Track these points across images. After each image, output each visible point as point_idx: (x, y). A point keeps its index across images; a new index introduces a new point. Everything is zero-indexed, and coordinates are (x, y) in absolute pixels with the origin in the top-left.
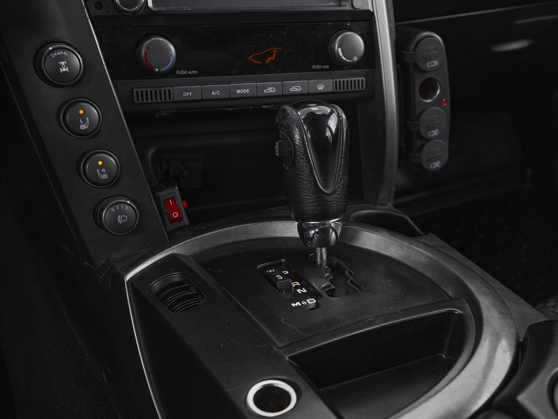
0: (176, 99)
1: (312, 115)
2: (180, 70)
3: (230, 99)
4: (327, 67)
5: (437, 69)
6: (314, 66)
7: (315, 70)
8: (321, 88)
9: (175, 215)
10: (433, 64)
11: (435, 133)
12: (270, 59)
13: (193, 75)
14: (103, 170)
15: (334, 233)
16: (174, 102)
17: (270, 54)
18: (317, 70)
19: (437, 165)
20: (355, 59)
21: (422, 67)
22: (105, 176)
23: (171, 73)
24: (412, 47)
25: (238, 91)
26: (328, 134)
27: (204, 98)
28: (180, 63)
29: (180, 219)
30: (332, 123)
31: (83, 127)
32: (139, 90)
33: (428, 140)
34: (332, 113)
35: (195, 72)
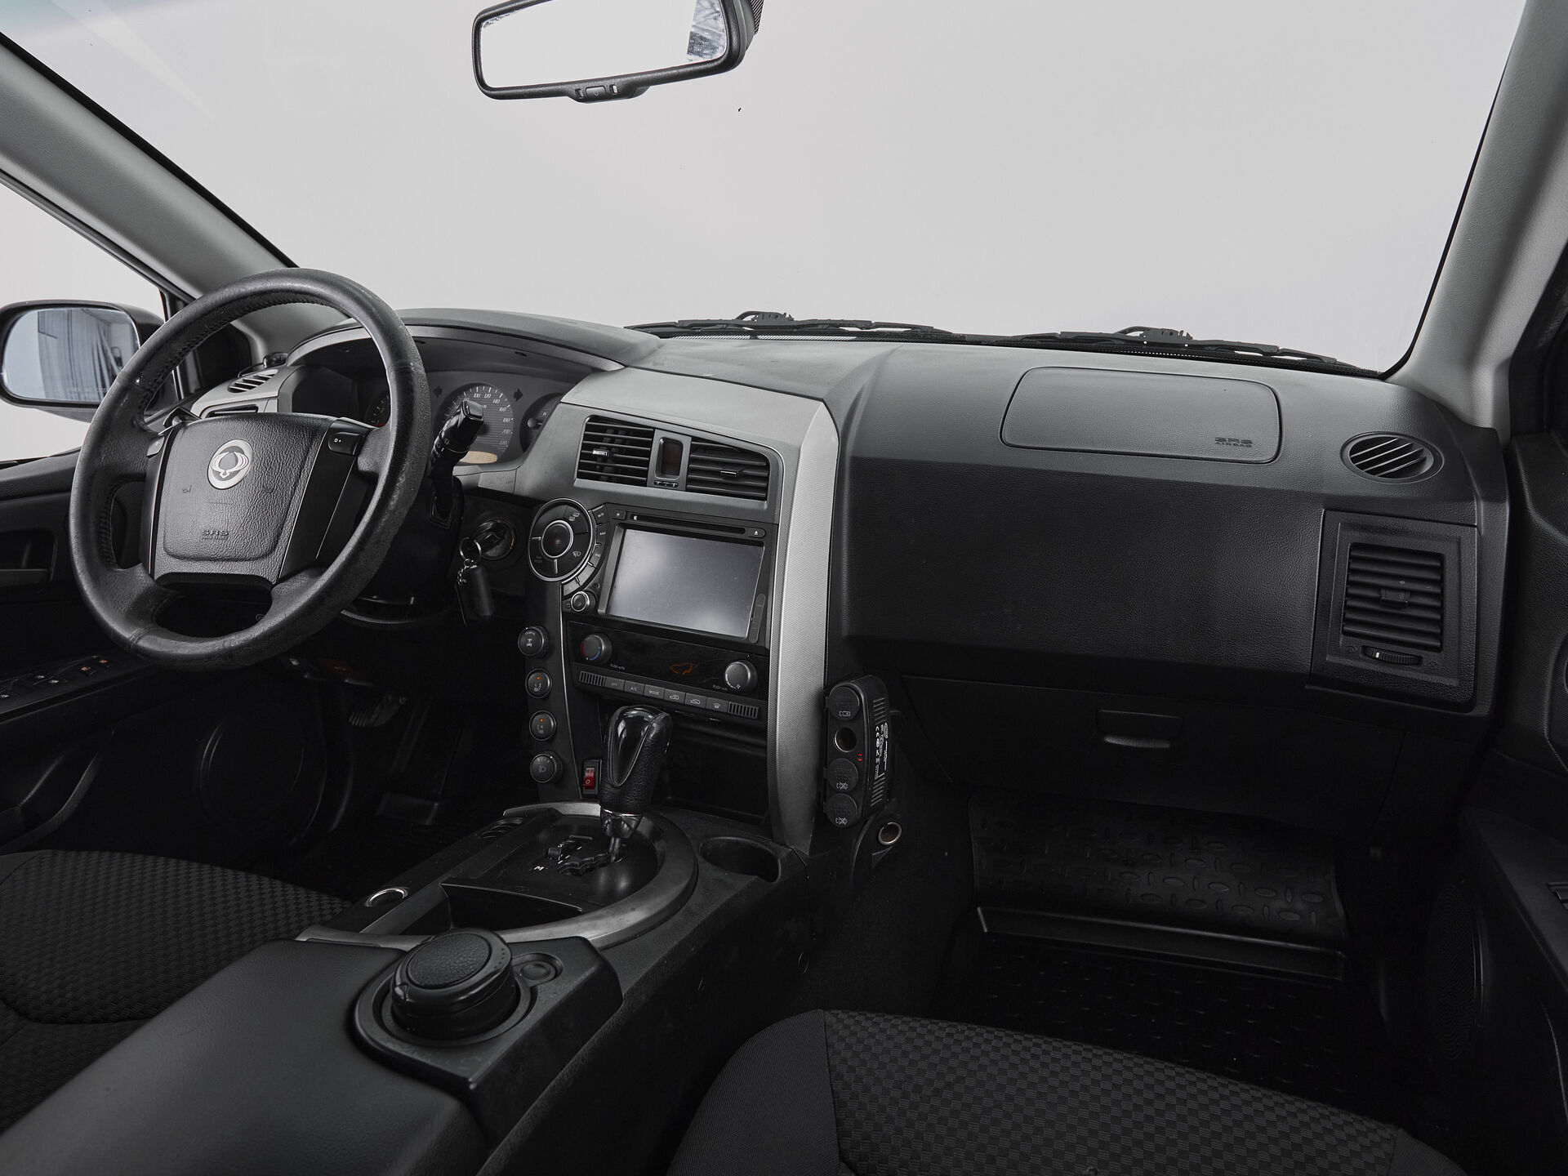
0: (607, 686)
2: (613, 664)
4: (726, 689)
6: (714, 686)
7: (714, 689)
8: (717, 707)
10: (845, 714)
11: (844, 786)
12: (686, 672)
13: (622, 671)
14: (542, 727)
15: (626, 826)
16: (604, 687)
17: (688, 668)
18: (717, 690)
19: (843, 821)
20: (742, 687)
21: (835, 715)
22: (541, 732)
25: (651, 692)
27: (625, 690)
28: (616, 658)
29: (593, 787)
31: (536, 690)
32: (583, 673)
33: (838, 791)
35: (623, 668)
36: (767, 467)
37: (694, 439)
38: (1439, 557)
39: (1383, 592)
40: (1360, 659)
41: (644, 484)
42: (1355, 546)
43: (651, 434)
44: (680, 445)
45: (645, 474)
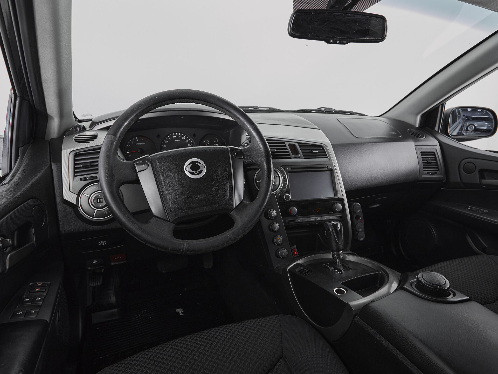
0: (296, 222)
1: (333, 224)
2: (297, 215)
3: (309, 221)
4: (332, 212)
5: (359, 212)
8: (331, 218)
9: (296, 253)
11: (361, 230)
13: (300, 216)
14: (280, 241)
15: (341, 255)
16: (296, 223)
17: (318, 210)
18: (330, 213)
19: (362, 239)
20: (340, 210)
21: (356, 212)
22: (280, 242)
23: (295, 215)
24: (352, 207)
25: (311, 220)
26: (338, 229)
27: (303, 221)
28: (298, 212)
29: (297, 254)
30: (339, 226)
31: (275, 229)
32: (288, 220)
33: (359, 232)
34: (338, 223)
35: (301, 215)
36: (323, 149)
37: (298, 143)
38: (434, 152)
39: (427, 161)
40: (427, 175)
41: (290, 158)
42: (421, 152)
43: (284, 143)
44: (294, 146)
45: (289, 155)
